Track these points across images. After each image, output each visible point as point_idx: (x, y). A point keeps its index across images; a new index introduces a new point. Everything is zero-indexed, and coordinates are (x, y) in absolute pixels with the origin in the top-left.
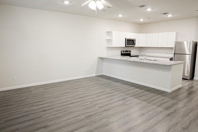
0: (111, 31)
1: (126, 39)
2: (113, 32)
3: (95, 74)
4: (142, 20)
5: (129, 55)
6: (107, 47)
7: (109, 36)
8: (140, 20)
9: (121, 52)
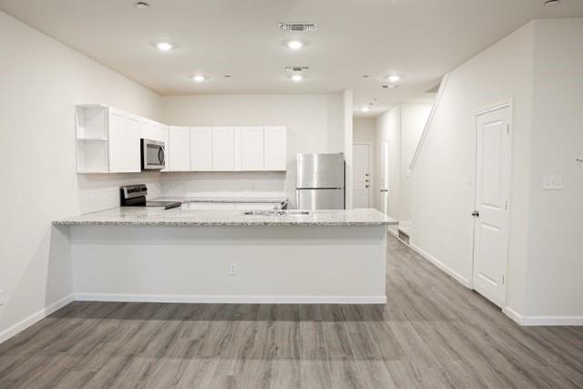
0: (102, 105)
1: (142, 140)
2: (112, 110)
3: (44, 310)
4: (199, 79)
5: (141, 203)
6: (79, 174)
7: (85, 125)
8: (192, 77)
9: (122, 191)
